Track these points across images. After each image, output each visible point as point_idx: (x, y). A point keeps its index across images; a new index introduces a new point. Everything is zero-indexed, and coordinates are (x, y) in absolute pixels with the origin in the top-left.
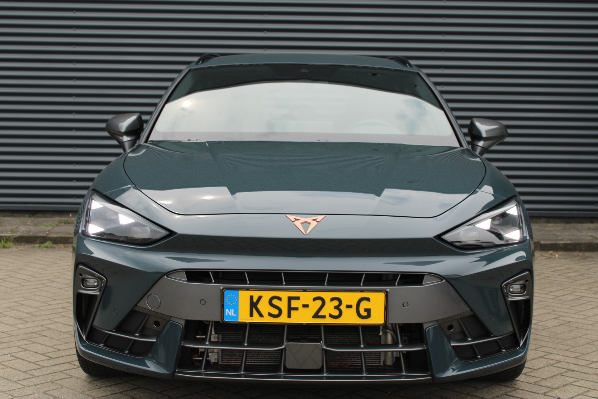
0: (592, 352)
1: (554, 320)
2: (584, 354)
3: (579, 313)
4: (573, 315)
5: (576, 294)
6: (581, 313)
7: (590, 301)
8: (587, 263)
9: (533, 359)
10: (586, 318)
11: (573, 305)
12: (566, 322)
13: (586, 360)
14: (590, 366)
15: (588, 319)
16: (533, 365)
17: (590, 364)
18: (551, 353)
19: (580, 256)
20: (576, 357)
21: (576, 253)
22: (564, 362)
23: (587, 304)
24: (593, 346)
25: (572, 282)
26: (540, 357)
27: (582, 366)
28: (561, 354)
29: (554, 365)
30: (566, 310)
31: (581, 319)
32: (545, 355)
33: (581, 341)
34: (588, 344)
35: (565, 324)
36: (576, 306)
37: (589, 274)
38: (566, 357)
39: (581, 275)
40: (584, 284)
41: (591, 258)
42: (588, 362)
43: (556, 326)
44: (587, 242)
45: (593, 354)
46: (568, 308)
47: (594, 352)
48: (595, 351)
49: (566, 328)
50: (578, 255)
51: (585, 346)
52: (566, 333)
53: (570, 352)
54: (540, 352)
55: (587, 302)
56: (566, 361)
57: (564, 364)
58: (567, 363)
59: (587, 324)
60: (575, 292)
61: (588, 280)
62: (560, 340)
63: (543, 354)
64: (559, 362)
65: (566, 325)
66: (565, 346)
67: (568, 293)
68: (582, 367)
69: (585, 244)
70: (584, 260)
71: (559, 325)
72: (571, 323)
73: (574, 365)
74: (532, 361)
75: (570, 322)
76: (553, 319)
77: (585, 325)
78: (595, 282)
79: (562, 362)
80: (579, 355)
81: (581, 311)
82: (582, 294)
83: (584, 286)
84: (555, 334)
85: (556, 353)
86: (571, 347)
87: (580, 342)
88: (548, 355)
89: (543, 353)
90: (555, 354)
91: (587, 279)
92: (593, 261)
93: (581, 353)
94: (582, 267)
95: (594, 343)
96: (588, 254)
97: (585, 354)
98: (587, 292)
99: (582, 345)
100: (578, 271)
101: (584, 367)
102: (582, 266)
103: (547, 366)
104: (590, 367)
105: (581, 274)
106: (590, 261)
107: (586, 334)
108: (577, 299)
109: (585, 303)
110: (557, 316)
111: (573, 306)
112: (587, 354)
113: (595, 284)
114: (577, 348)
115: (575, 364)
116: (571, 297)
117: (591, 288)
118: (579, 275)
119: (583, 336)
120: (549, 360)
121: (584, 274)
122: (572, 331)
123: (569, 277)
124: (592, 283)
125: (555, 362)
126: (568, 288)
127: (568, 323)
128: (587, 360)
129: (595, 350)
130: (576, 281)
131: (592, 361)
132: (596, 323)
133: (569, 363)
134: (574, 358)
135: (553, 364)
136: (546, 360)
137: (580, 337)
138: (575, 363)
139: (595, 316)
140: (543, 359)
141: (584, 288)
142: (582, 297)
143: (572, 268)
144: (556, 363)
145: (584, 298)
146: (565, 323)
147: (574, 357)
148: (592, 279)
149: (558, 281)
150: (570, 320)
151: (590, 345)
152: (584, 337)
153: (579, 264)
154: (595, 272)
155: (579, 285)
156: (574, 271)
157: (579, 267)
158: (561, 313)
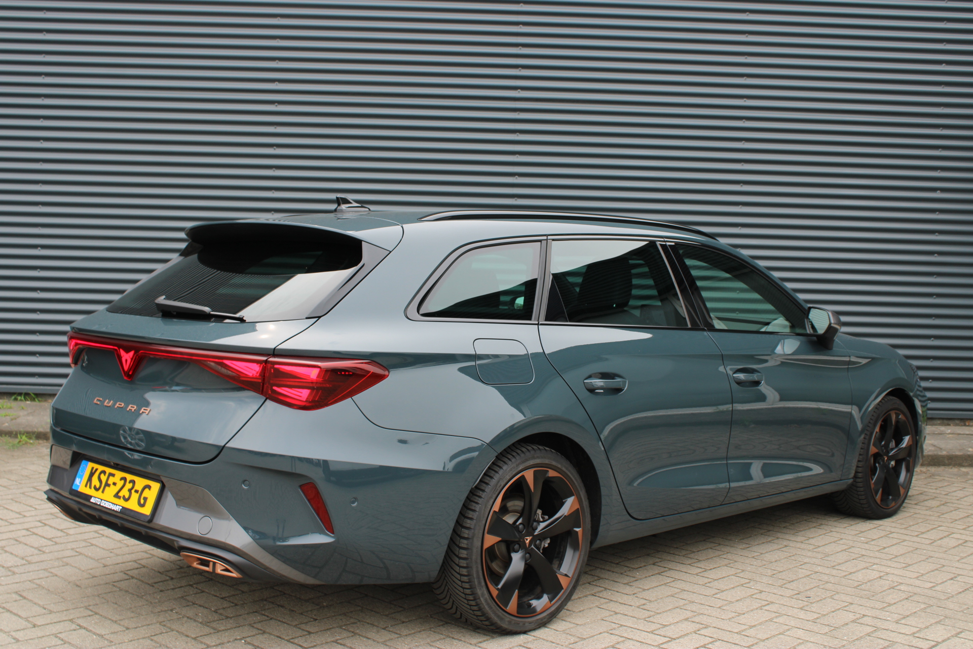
5: (955, 536)
19: (924, 473)
25: (939, 516)
30: (957, 565)
40: (956, 520)
41: (939, 475)
50: (921, 471)
60: (953, 533)
61: (957, 512)
67: (945, 535)
78: (968, 516)
83: (957, 522)
94: (938, 491)
96: (933, 469)
102: (936, 489)
105: (942, 503)
106: (941, 481)
121: (946, 503)
124: (965, 517)
126: (940, 526)
143: (925, 492)
148: (961, 510)
149: (919, 513)
153: (931, 486)
154: (958, 500)
155: (950, 521)
156: (932, 497)
157: (934, 491)
158: (954, 568)
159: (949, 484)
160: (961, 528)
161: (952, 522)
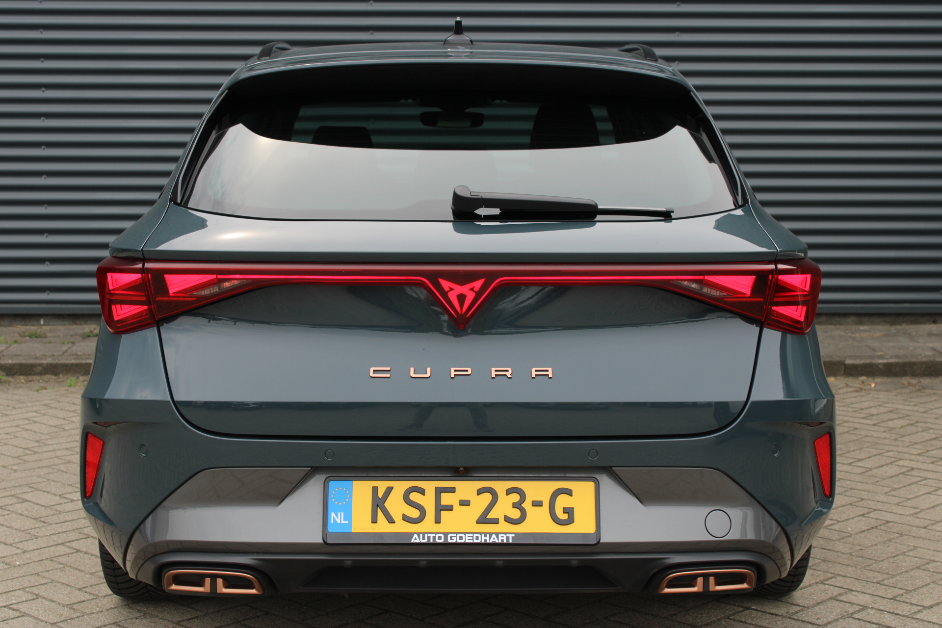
0: (923, 586)
1: (861, 518)
2: (908, 591)
3: (905, 504)
4: (894, 509)
5: (901, 463)
6: (909, 503)
7: (926, 479)
8: (923, 400)
9: (818, 604)
10: (917, 513)
11: (896, 486)
12: (880, 522)
13: (911, 604)
14: (919, 616)
15: (919, 515)
16: (817, 616)
17: (919, 611)
18: (851, 590)
19: (913, 385)
20: (894, 599)
21: (905, 380)
22: (872, 608)
23: (919, 483)
24: (927, 572)
25: (896, 440)
26: (831, 598)
27: (904, 616)
28: (869, 592)
29: (855, 616)
30: (883, 498)
31: (907, 516)
32: (840, 595)
33: (905, 561)
34: (918, 568)
35: (879, 527)
36: (899, 488)
37: (926, 422)
38: (876, 598)
39: (912, 425)
40: (916, 443)
41: (932, 388)
42: (915, 609)
43: (864, 531)
44: (924, 360)
45: (925, 589)
46: (886, 493)
47: (927, 585)
48: (929, 584)
49: (881, 536)
50: (909, 383)
51: (912, 573)
52: (879, 547)
53: (884, 587)
54: (832, 587)
55: (920, 479)
56: (876, 606)
57: (872, 612)
58: (879, 610)
59: (917, 527)
60: (901, 459)
61: (924, 434)
62: (869, 562)
63: (836, 591)
64: (864, 608)
65: (880, 529)
66: (877, 573)
67: (888, 462)
68: (904, 618)
69: (922, 363)
70: (919, 394)
71: (868, 530)
72: (890, 524)
73: (891, 615)
74: (817, 608)
75: (888, 522)
76: (859, 516)
77: (915, 528)
78: (935, 439)
79: (869, 608)
80: (901, 592)
81: (909, 499)
82: (913, 464)
83: (916, 446)
84: (861, 548)
85: (859, 589)
86: (886, 576)
87: (904, 564)
88: (846, 593)
89: (837, 589)
90: (858, 592)
91: (923, 431)
92: (935, 394)
93: (905, 589)
94: (916, 408)
95: (927, 566)
96: (926, 381)
97: (911, 591)
98: (921, 458)
99: (907, 572)
100: (908, 415)
101: (907, 619)
102: (915, 405)
103: (843, 618)
104: (918, 619)
105: (912, 422)
106: (930, 395)
107: (915, 548)
108: (903, 473)
109: (916, 483)
110: (866, 511)
111: (895, 490)
112: (914, 590)
113: (935, 442)
114: (898, 578)
115: (892, 613)
116: (891, 470)
117: (928, 451)
118: (908, 425)
119: (910, 551)
120: (847, 605)
121: (917, 422)
122: (890, 540)
123: (891, 429)
124: (931, 440)
125: (858, 608)
126: (888, 451)
127: (885, 524)
128: (914, 604)
129: (929, 580)
130: (904, 436)
131: (922, 606)
132: (933, 524)
133: (882, 610)
134: (891, 599)
135: (852, 614)
136: (841, 605)
137: (904, 553)
138: (891, 611)
139: (932, 510)
140: (836, 603)
141: (915, 452)
142: (912, 469)
143: (897, 409)
144: (859, 611)
145: (915, 473)
146: (880, 525)
147: (891, 597)
148: (931, 431)
149: (872, 436)
150: (889, 517)
151: (920, 571)
152: (911, 553)
153: (910, 402)
154: (936, 418)
155: (907, 444)
156: (901, 416)
157: (910, 408)
158: (873, 503)
159: (937, 398)
160: (916, 453)
161: (908, 446)
